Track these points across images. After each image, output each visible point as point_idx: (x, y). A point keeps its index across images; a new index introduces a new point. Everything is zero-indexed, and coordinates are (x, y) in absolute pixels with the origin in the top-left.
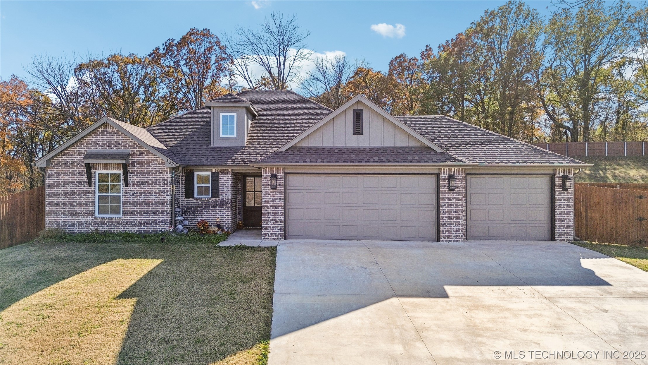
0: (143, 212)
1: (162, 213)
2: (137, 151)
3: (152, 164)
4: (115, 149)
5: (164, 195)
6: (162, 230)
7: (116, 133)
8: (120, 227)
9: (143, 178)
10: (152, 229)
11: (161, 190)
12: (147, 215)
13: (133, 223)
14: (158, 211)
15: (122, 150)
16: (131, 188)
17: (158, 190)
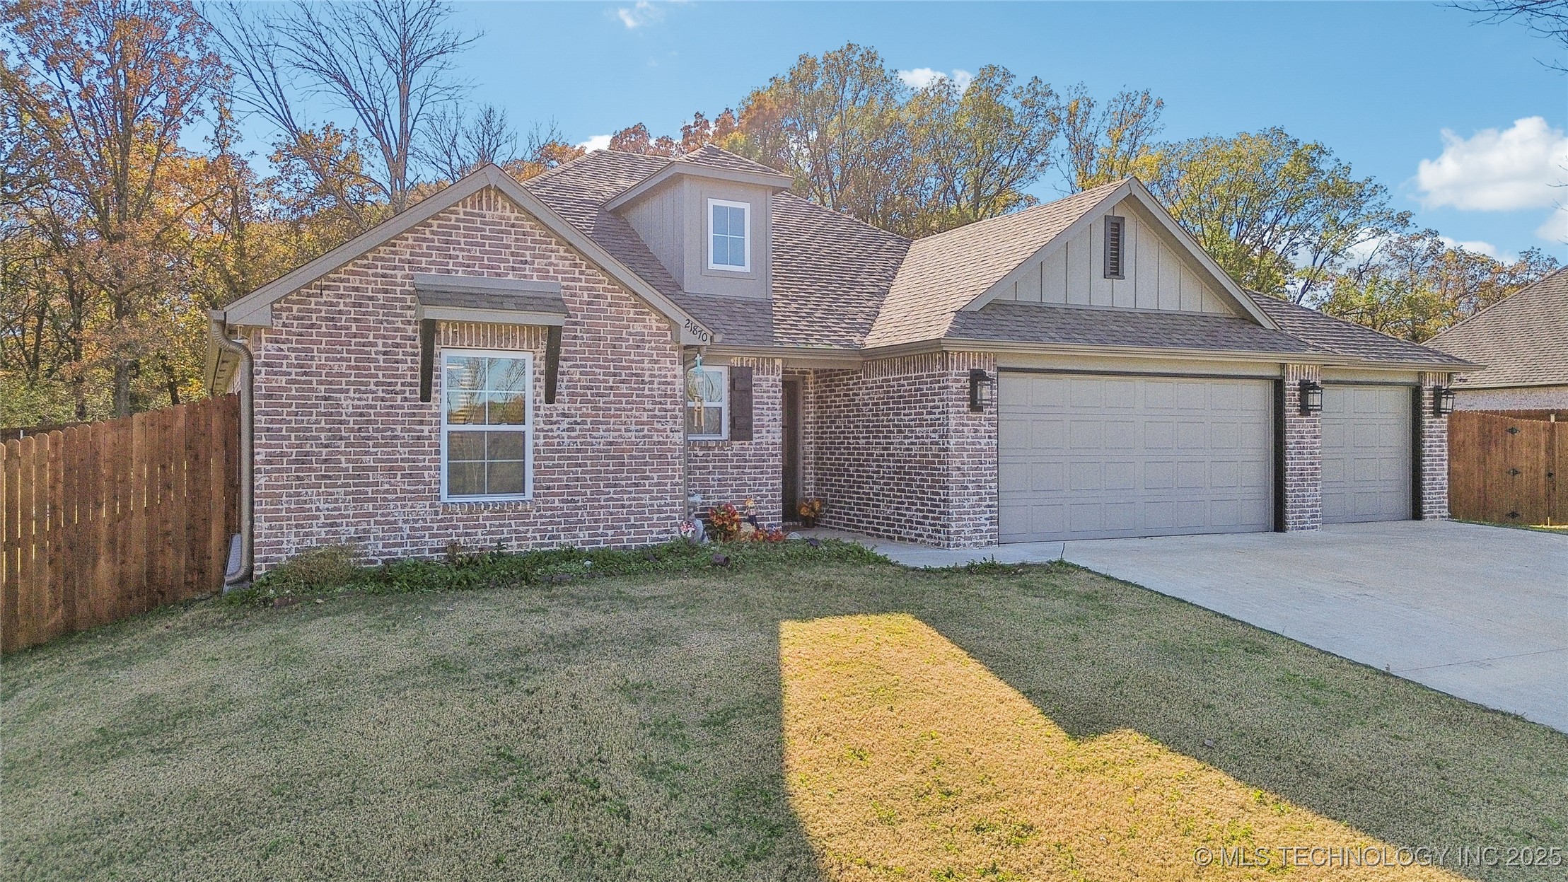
0: (602, 484)
1: (658, 484)
2: (581, 289)
3: (631, 334)
4: (510, 277)
5: (665, 430)
6: (661, 536)
7: (513, 225)
8: (529, 535)
9: (601, 377)
10: (629, 534)
11: (657, 412)
12: (615, 493)
13: (571, 519)
14: (647, 478)
15: (533, 282)
16: (566, 406)
17: (645, 413)
